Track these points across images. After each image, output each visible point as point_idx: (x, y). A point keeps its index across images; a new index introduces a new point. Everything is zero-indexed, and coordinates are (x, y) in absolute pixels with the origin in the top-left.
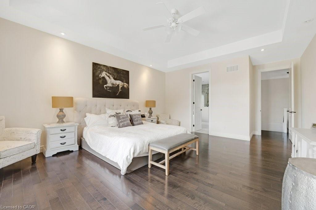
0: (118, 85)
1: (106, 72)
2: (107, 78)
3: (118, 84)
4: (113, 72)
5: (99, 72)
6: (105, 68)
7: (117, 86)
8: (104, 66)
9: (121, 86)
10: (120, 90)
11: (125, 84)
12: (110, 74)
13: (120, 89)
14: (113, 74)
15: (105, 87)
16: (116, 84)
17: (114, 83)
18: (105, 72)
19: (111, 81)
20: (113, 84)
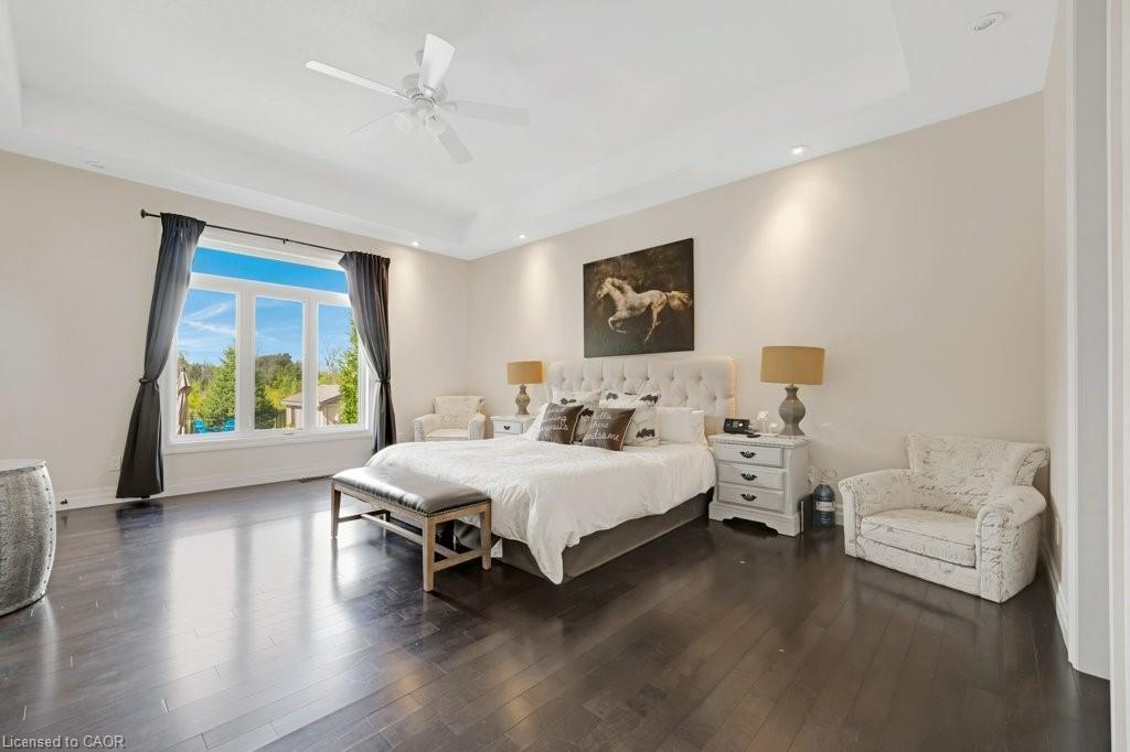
0: (649, 308)
1: (612, 276)
2: (616, 294)
3: (647, 302)
4: (634, 268)
5: (596, 284)
6: (609, 268)
7: (644, 310)
8: (608, 261)
9: (659, 309)
10: (655, 323)
11: (673, 297)
12: (624, 279)
13: (655, 316)
14: (633, 276)
15: (612, 322)
16: (642, 305)
17: (636, 304)
18: (609, 280)
19: (627, 300)
20: (632, 308)
